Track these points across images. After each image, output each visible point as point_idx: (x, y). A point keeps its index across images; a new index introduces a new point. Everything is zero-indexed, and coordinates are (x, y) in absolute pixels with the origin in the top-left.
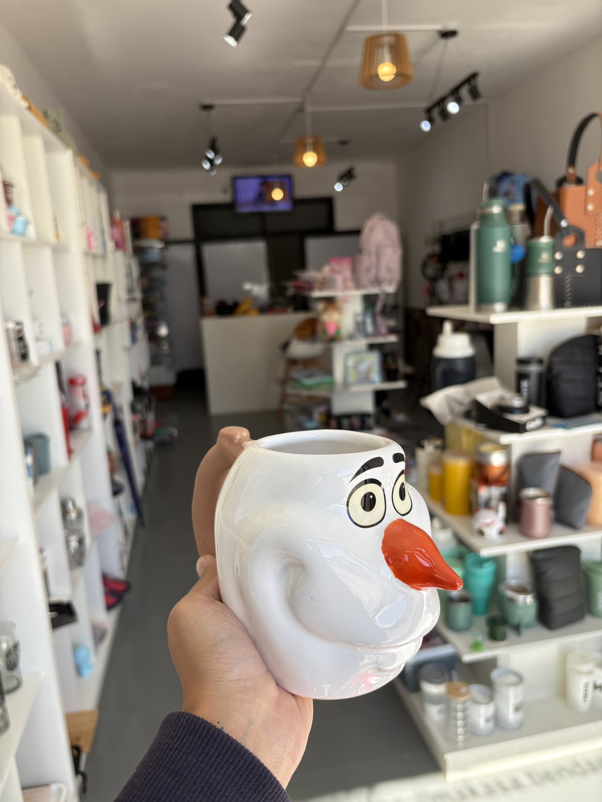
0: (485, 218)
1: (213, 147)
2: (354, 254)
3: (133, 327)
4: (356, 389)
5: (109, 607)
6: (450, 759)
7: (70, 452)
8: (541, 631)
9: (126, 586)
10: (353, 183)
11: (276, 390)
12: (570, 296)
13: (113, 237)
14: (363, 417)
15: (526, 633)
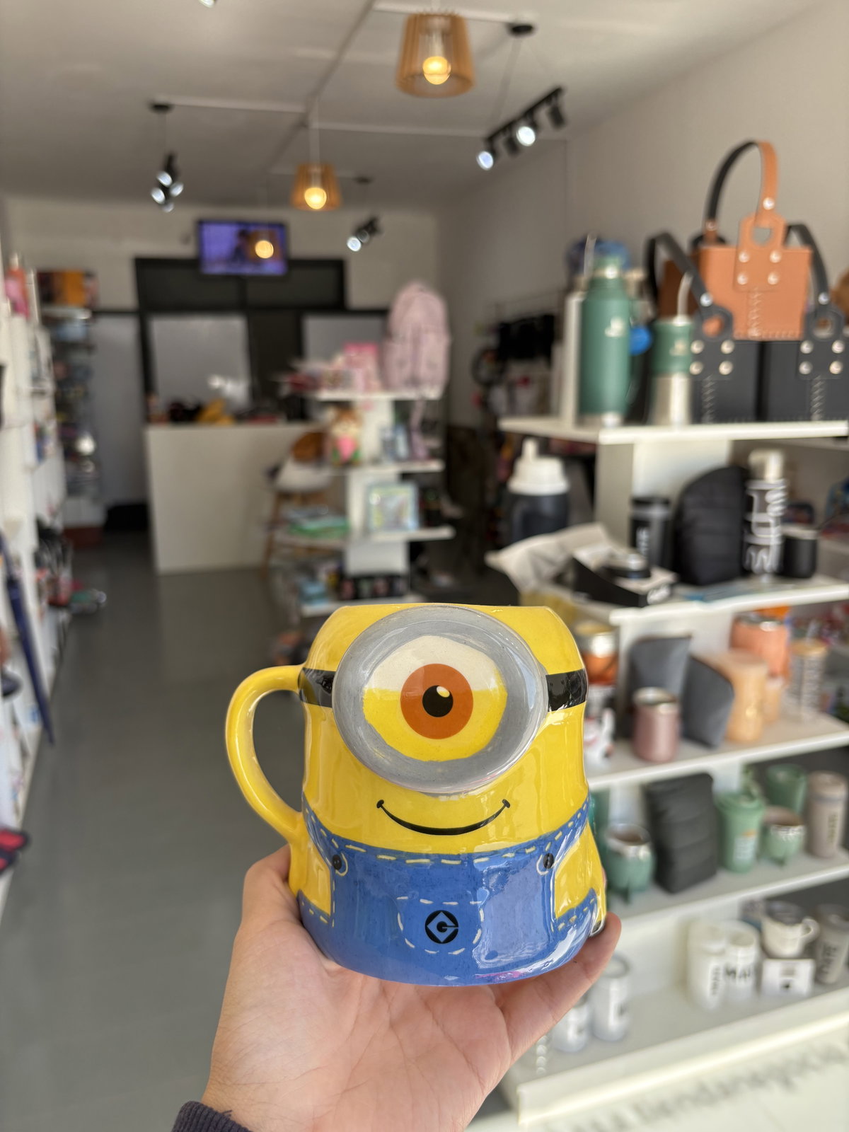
0: (595, 284)
1: (169, 168)
2: (381, 340)
3: (40, 435)
4: (381, 537)
6: (526, 1092)
8: (658, 896)
9: (23, 838)
10: (377, 240)
11: (258, 536)
12: (711, 408)
13: (8, 295)
14: (391, 578)
15: (638, 900)
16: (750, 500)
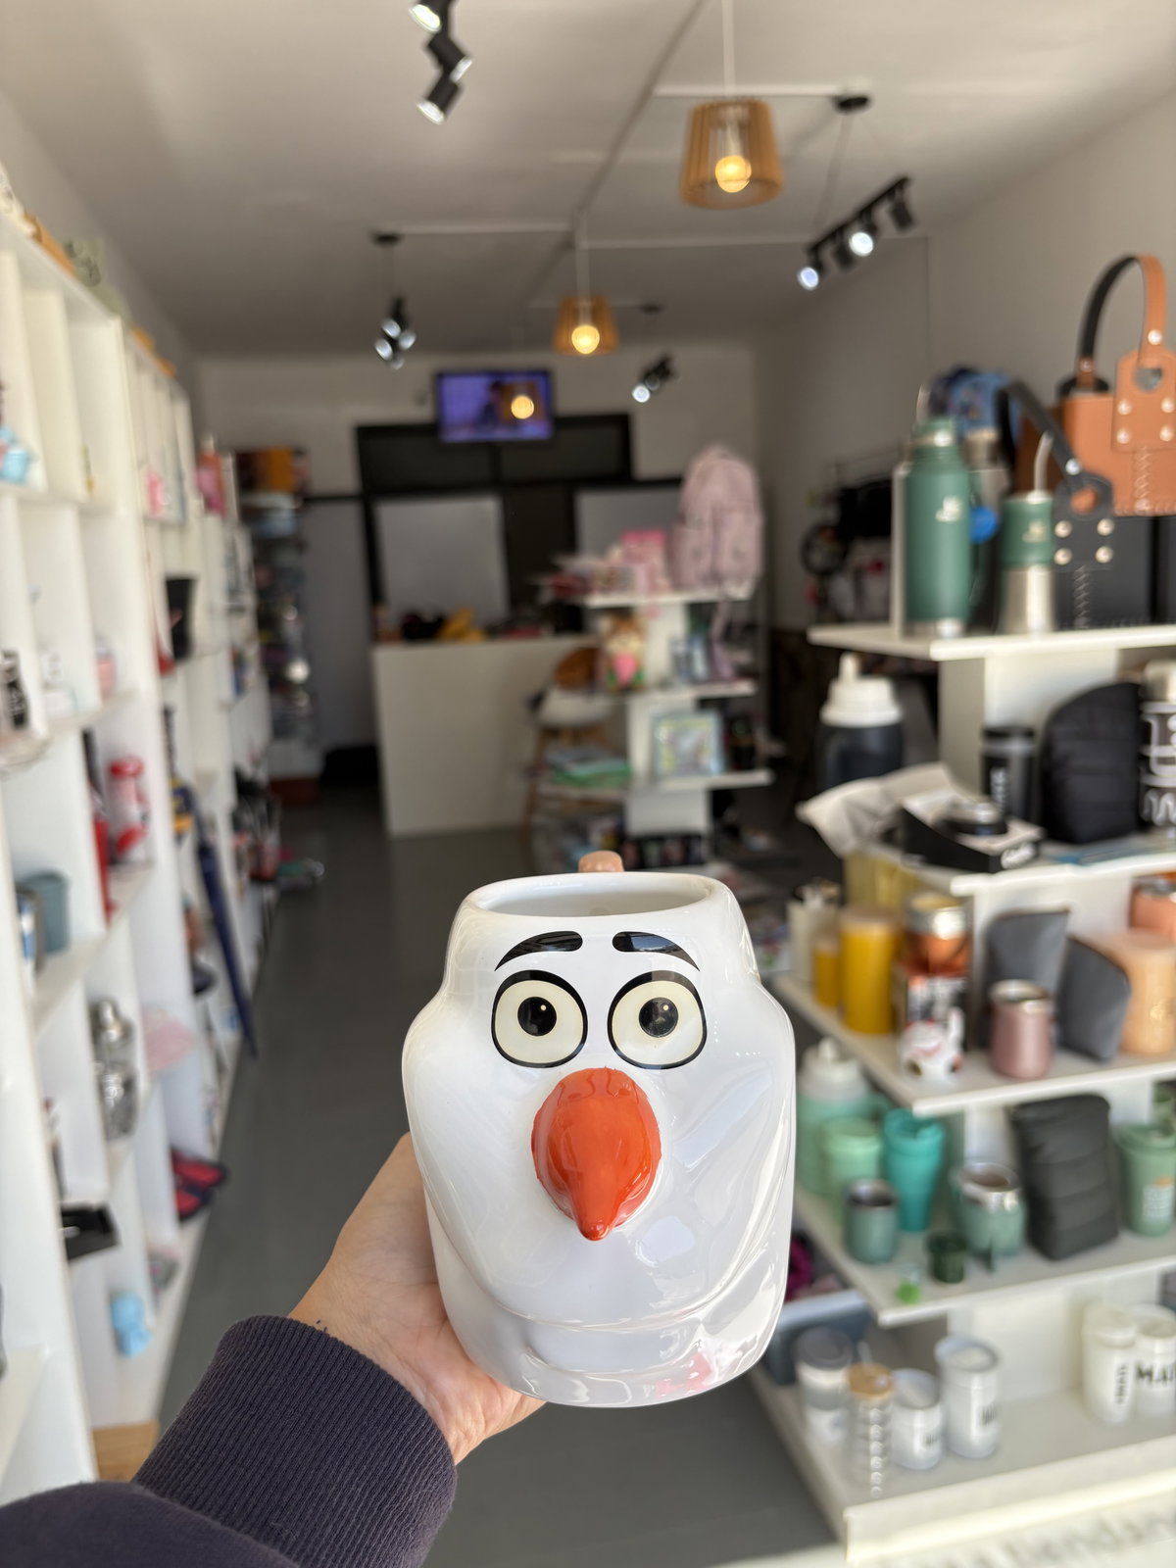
0: (921, 456)
1: (398, 316)
2: (670, 524)
3: (238, 662)
4: (672, 785)
5: (184, 1216)
6: (856, 1518)
7: (109, 907)
8: (1033, 1262)
9: (219, 1173)
10: (670, 387)
11: (517, 787)
12: (1086, 607)
13: (200, 488)
14: (687, 839)
15: (1003, 1267)
16: (1147, 727)
